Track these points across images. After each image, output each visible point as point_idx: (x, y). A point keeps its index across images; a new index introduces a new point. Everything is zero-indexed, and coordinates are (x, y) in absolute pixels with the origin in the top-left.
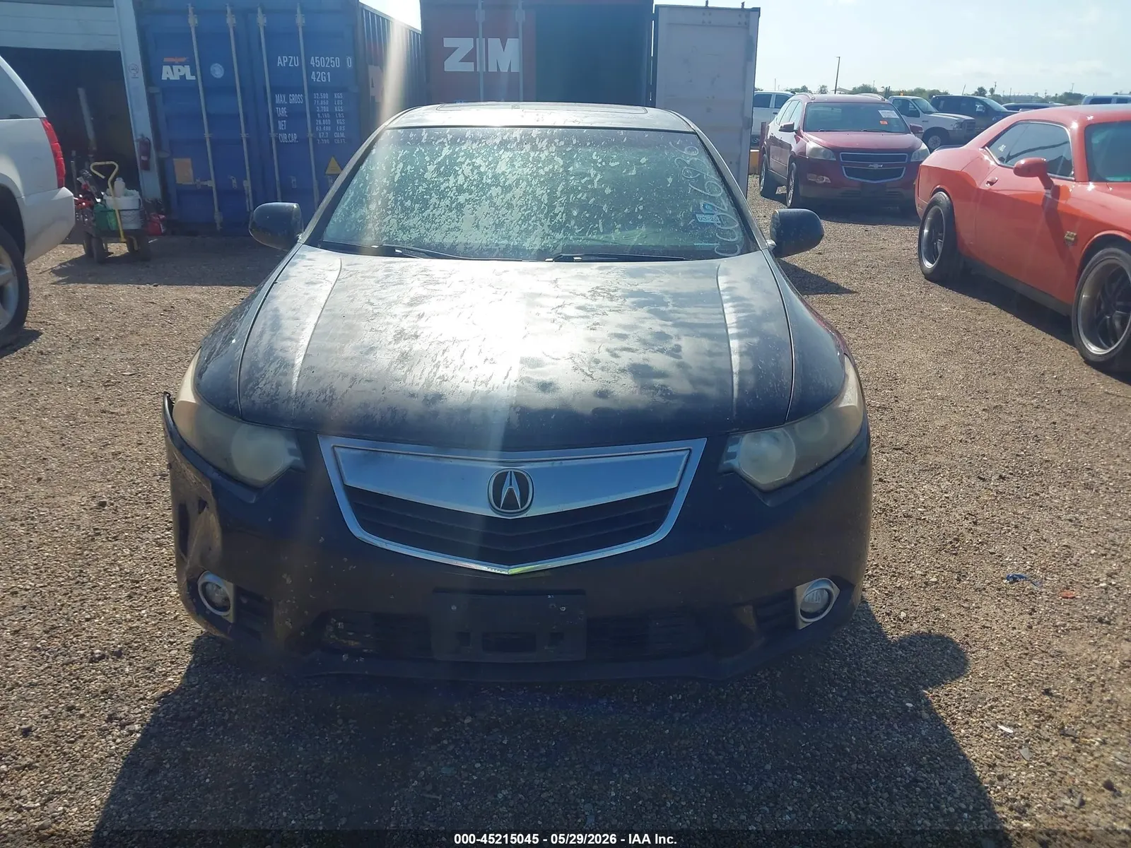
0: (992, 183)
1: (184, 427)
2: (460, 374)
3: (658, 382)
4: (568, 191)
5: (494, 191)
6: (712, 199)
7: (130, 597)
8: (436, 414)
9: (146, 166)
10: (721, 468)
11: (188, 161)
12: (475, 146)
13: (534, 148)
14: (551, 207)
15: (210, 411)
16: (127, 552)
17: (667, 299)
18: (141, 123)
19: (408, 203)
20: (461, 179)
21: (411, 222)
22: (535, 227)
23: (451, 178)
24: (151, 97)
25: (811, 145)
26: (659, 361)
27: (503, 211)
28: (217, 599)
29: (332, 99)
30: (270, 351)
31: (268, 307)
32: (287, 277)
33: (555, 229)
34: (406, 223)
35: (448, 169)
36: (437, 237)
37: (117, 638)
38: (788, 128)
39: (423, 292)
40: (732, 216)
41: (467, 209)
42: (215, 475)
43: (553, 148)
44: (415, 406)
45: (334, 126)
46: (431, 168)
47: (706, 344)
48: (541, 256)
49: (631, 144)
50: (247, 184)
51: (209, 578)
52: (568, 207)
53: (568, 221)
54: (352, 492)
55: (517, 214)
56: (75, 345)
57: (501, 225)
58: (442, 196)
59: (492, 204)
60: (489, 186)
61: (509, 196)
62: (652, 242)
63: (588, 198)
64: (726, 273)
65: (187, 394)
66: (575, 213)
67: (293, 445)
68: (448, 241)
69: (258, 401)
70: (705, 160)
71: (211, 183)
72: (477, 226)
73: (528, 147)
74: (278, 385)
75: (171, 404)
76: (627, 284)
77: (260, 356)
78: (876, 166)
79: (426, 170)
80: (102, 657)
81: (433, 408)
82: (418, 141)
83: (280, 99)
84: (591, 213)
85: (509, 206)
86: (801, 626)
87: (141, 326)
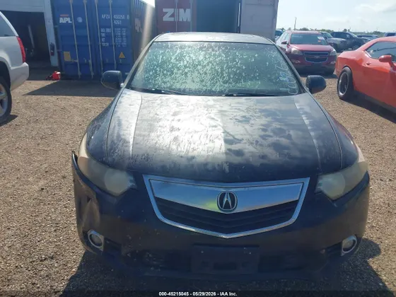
0: (368, 64)
1: (82, 167)
2: (201, 147)
3: (286, 151)
4: (229, 67)
5: (199, 67)
6: (284, 71)
7: (55, 231)
8: (193, 165)
9: (53, 54)
10: (317, 190)
11: (69, 53)
12: (190, 49)
13: (213, 50)
14: (222, 74)
15: (94, 162)
16: (53, 210)
17: (278, 113)
18: (51, 39)
19: (165, 72)
20: (185, 62)
21: (167, 80)
22: (216, 82)
23: (182, 62)
24: (55, 30)
25: (293, 49)
26: (284, 141)
27: (203, 75)
28: (96, 240)
29: (121, 31)
30: (119, 136)
31: (115, 116)
32: (121, 102)
33: (224, 83)
34: (165, 80)
35: (180, 58)
36: (178, 86)
37: (51, 250)
38: (285, 43)
39: (177, 110)
40: (293, 78)
41: (189, 75)
42: (97, 190)
43: (221, 50)
44: (184, 162)
45: (122, 41)
46: (173, 58)
47: (300, 133)
48: (220, 94)
49: (251, 49)
50: (90, 61)
51: (93, 232)
52: (229, 74)
53: (229, 79)
54: (158, 200)
55: (209, 77)
56: (29, 122)
57: (202, 81)
58: (179, 69)
59: (199, 73)
60: (197, 65)
61: (205, 69)
62: (263, 88)
63: (237, 70)
64: (298, 102)
65: (83, 154)
66: (232, 76)
67: (132, 178)
68: (182, 87)
69: (116, 159)
70: (279, 55)
71: (77, 61)
72: (194, 82)
73: (211, 50)
74: (124, 151)
75: (76, 157)
76: (259, 106)
77: (115, 138)
78: (317, 57)
79: (171, 59)
80: (46, 259)
81: (191, 163)
82: (167, 47)
83: (103, 30)
84: (238, 77)
85: (206, 73)
86: (343, 255)
87: (53, 114)
